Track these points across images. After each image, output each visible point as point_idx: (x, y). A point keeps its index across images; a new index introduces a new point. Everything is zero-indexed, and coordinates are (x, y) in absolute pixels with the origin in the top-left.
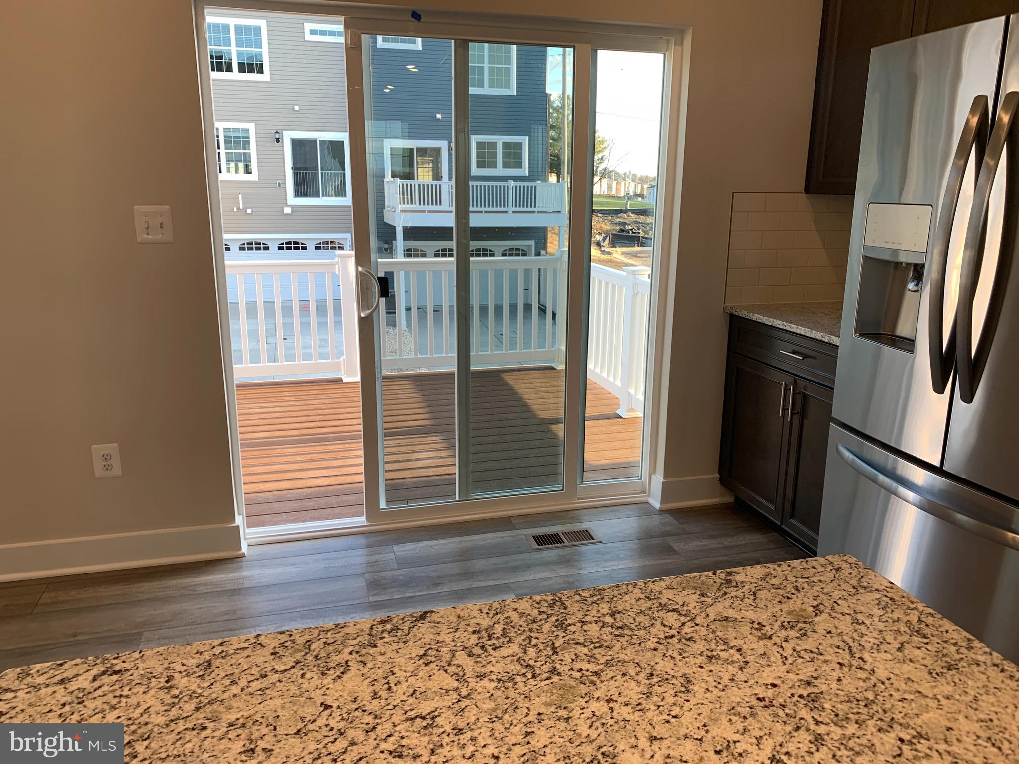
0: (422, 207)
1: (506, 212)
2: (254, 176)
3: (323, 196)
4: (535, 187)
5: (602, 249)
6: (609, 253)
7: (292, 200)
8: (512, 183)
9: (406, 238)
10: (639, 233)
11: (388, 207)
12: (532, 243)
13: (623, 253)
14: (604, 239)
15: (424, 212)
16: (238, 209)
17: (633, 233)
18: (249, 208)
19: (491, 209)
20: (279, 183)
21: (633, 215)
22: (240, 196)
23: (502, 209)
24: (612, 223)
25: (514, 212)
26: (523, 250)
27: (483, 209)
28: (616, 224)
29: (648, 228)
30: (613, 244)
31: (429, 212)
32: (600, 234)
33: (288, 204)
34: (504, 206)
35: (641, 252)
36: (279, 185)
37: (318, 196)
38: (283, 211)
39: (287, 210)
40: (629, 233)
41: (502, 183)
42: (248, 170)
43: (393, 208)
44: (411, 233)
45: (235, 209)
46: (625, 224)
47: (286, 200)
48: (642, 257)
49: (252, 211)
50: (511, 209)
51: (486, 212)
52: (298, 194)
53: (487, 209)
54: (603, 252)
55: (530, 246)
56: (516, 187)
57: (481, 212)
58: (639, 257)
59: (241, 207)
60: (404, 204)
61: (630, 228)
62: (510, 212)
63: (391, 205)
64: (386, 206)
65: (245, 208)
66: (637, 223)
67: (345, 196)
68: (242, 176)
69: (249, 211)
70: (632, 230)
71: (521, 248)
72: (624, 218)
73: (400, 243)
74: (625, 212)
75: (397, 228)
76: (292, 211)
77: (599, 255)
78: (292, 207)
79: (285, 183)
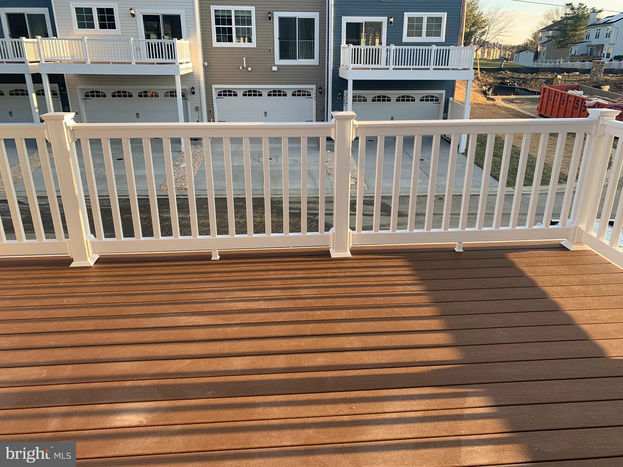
0: (368, 66)
1: (428, 69)
2: (253, 45)
3: (298, 59)
4: (449, 50)
5: (488, 97)
6: (493, 100)
7: (278, 61)
8: (434, 47)
9: (354, 88)
10: (515, 85)
11: (343, 65)
12: (443, 92)
13: (503, 100)
14: (489, 90)
15: (369, 69)
16: (243, 67)
17: (510, 85)
18: (250, 67)
19: (417, 67)
20: (270, 49)
21: (509, 72)
22: (244, 58)
23: (426, 67)
24: (495, 78)
25: (434, 69)
26: (436, 97)
27: (411, 67)
28: (497, 78)
29: (521, 81)
30: (495, 93)
31: (372, 69)
32: (486, 85)
33: (276, 64)
34: (427, 65)
35: (516, 99)
36: (270, 51)
37: (295, 58)
38: (272, 69)
39: (275, 69)
40: (507, 85)
41: (427, 48)
42: (250, 41)
43: (347, 66)
44: (359, 84)
45: (241, 68)
46: (504, 79)
47: (274, 61)
48: (517, 103)
49: (252, 69)
50: (432, 66)
51: (413, 69)
52: (283, 56)
53: (414, 67)
54: (489, 99)
55: (442, 94)
56: (438, 50)
57: (410, 69)
58: (515, 103)
59: (245, 65)
60: (355, 63)
61: (508, 81)
62: (431, 69)
63: (345, 64)
64: (341, 65)
65: (247, 67)
66: (513, 78)
67: (314, 58)
68: (247, 45)
69: (250, 69)
70: (509, 83)
71: (435, 95)
72: (502, 74)
73: (350, 92)
74: (503, 70)
75: (349, 81)
76: (278, 69)
77: (486, 101)
78: (278, 66)
79: (274, 49)
